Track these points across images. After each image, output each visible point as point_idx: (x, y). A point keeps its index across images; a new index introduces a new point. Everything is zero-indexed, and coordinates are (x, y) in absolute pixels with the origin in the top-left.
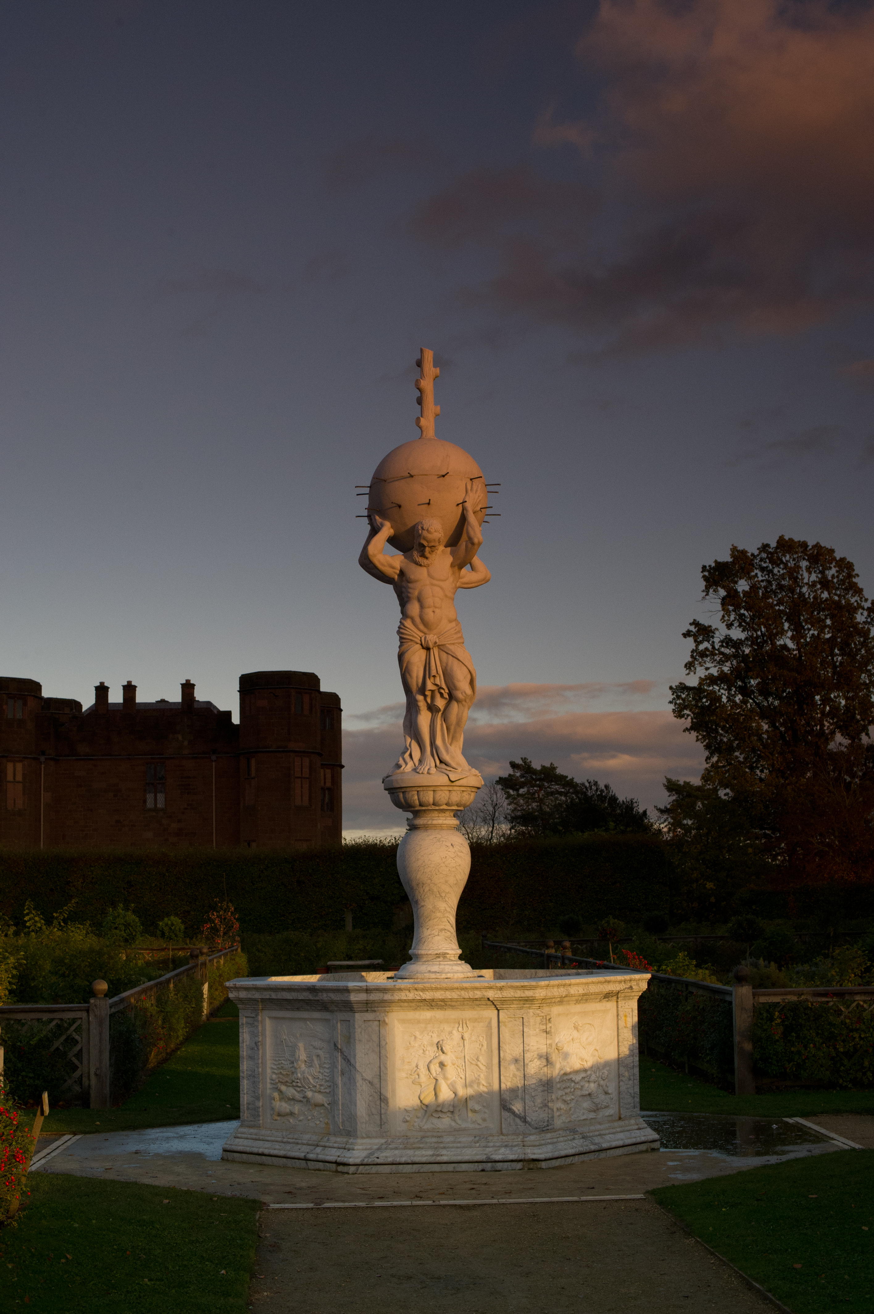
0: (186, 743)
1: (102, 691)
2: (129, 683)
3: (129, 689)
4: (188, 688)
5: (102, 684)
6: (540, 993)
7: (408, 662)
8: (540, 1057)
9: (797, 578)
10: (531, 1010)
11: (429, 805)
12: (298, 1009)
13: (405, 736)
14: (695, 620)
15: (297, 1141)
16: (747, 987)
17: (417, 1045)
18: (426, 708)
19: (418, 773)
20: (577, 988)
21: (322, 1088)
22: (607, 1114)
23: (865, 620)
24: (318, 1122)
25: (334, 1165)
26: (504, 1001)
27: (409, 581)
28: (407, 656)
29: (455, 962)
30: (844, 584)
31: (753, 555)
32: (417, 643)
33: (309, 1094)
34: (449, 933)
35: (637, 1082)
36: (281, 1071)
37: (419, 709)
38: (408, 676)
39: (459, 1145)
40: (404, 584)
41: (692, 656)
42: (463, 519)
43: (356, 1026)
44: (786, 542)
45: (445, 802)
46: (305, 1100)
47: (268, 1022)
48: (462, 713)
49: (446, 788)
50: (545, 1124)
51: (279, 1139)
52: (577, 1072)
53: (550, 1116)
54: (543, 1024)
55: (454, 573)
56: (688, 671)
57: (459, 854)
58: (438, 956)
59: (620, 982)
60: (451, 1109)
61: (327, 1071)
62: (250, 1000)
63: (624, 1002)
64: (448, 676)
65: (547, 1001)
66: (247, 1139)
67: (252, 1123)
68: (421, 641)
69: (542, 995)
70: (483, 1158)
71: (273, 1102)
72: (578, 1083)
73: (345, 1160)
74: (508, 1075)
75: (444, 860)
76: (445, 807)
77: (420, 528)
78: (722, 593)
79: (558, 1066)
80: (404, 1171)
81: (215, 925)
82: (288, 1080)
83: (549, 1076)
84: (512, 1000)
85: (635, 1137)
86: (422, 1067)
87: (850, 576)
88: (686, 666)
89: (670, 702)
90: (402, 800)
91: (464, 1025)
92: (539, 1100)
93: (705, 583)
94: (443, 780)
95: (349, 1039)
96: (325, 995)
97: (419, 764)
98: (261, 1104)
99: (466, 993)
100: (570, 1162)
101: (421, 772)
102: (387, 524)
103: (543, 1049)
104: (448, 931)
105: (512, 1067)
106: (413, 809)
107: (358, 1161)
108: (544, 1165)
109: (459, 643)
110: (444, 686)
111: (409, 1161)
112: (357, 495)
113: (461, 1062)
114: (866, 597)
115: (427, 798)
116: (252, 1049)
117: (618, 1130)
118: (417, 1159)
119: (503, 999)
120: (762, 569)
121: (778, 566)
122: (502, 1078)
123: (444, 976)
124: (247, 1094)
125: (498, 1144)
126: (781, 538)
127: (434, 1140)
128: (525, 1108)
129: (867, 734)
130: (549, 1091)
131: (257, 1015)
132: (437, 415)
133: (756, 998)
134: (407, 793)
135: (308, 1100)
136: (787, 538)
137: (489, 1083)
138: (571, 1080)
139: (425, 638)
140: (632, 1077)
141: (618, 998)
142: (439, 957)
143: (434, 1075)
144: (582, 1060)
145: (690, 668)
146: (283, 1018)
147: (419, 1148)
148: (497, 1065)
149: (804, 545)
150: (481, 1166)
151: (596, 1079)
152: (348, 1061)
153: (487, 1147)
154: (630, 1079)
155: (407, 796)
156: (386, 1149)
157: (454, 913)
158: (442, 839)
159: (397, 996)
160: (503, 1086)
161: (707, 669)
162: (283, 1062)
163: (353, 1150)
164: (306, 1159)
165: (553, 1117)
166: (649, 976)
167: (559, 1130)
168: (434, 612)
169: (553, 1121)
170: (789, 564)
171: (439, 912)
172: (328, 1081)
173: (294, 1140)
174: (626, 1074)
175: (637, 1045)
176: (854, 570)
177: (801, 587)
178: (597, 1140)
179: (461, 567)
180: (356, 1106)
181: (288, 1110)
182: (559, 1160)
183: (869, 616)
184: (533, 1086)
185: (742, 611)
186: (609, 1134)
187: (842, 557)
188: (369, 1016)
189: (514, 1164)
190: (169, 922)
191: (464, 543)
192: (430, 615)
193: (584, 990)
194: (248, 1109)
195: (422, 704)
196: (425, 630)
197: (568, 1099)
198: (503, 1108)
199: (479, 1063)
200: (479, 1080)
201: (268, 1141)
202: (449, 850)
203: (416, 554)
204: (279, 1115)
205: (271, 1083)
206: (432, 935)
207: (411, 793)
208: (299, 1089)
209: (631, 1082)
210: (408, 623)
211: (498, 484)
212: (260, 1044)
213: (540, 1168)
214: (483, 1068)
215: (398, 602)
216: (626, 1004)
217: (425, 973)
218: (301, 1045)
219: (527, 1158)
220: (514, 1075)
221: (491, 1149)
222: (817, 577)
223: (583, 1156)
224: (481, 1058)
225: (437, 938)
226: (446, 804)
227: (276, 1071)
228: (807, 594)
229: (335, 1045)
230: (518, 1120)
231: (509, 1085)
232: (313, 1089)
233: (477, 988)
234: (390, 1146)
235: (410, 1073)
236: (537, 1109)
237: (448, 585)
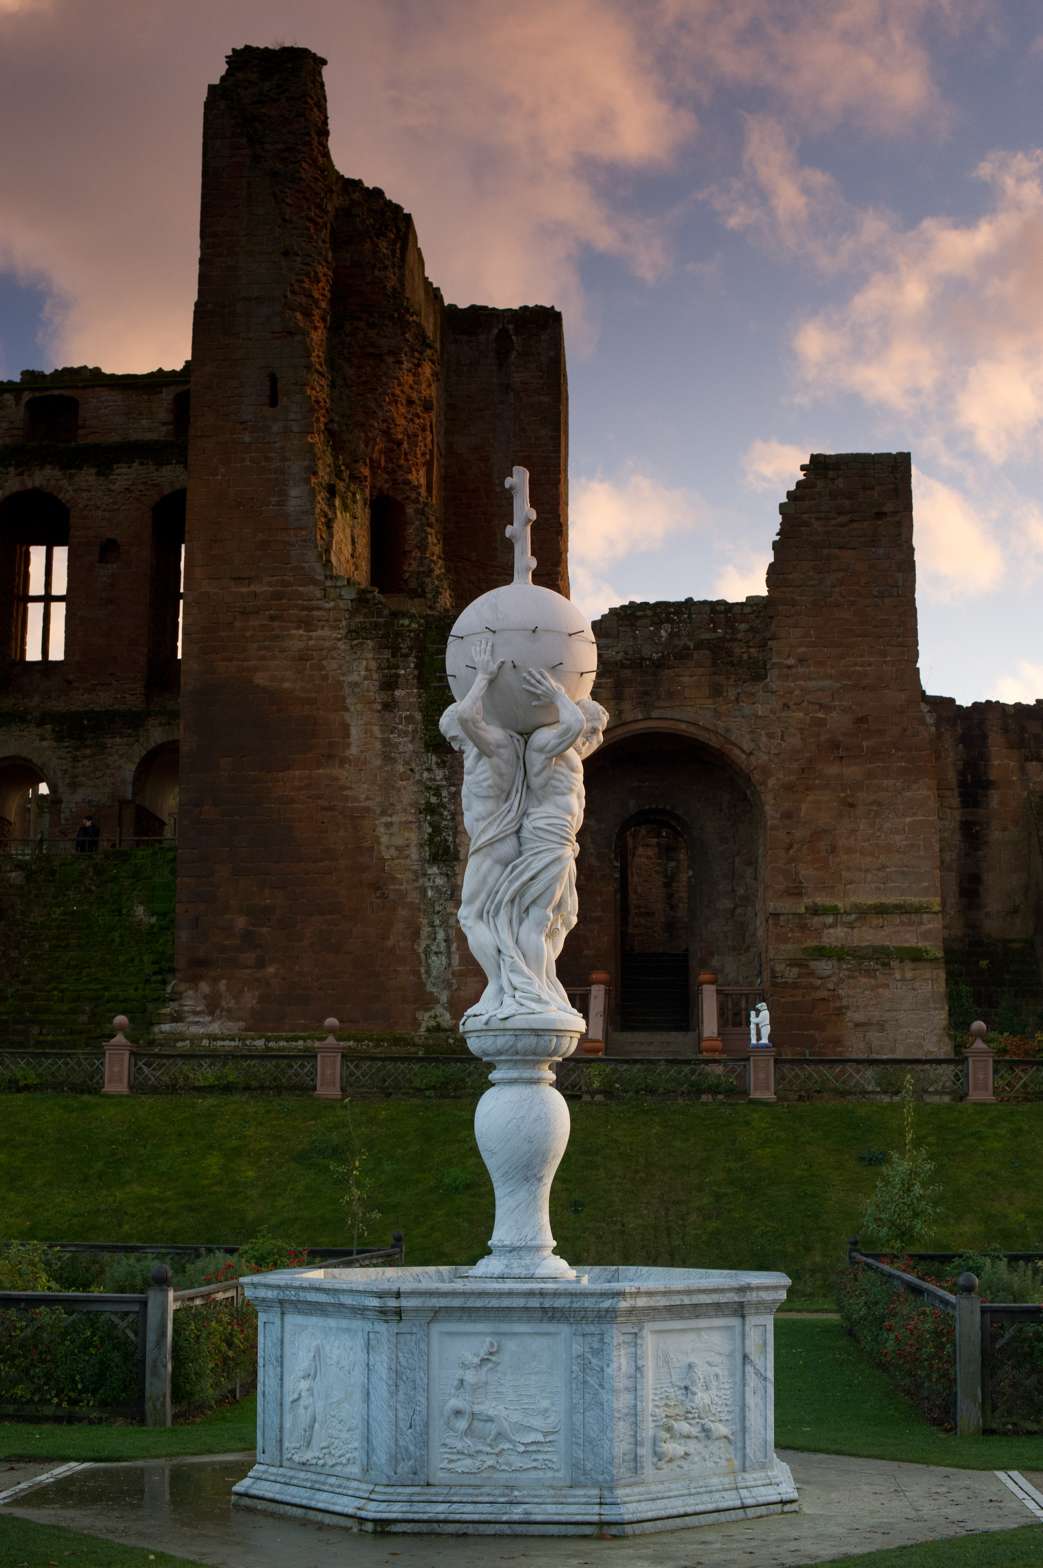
61: (728, 1392)
67: (632, 1480)
146: (670, 1330)
227: (659, 1403)
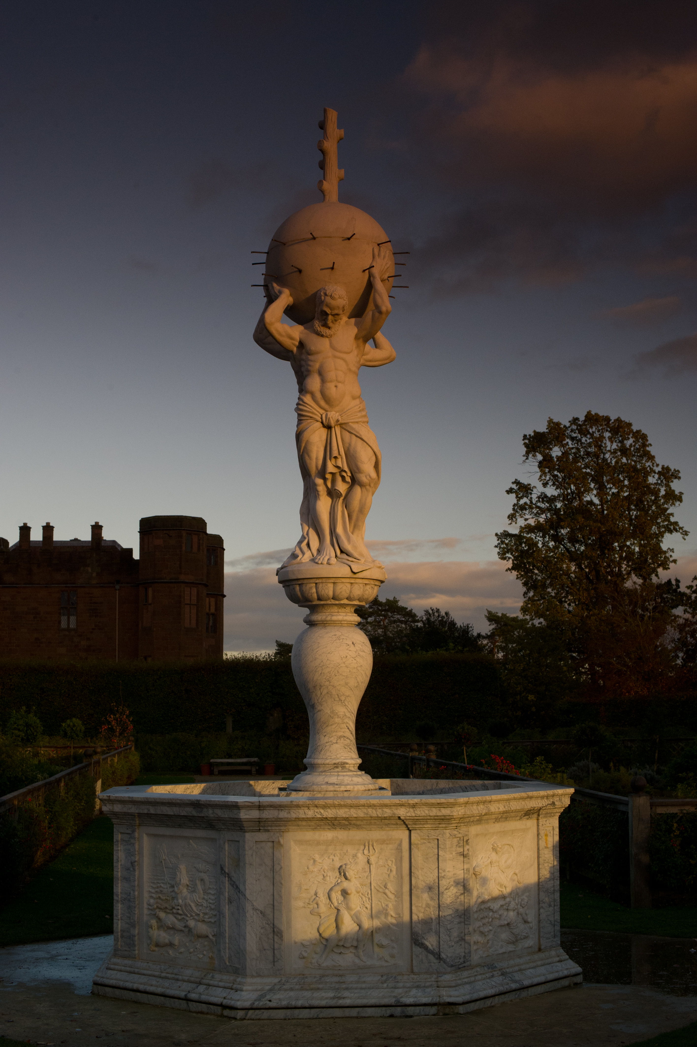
0: (94, 575)
1: (25, 530)
2: (48, 524)
3: (48, 529)
4: (97, 529)
5: (25, 524)
6: (458, 812)
7: (307, 442)
8: (457, 883)
9: (601, 446)
10: (448, 831)
11: (329, 599)
12: (180, 826)
13: (301, 525)
14: (516, 480)
15: (177, 977)
16: (644, 797)
17: (316, 870)
18: (326, 493)
19: (317, 563)
20: (497, 805)
21: (207, 917)
22: (526, 945)
23: (656, 482)
24: (202, 956)
25: (219, 1008)
26: (417, 820)
27: (309, 353)
28: (306, 435)
29: (355, 773)
30: (639, 452)
31: (565, 426)
32: (317, 421)
33: (192, 923)
34: (349, 741)
35: (558, 908)
36: (160, 895)
37: (318, 494)
38: (307, 457)
39: (364, 986)
40: (304, 357)
41: (514, 509)
42: (370, 286)
43: (247, 848)
44: (593, 416)
45: (346, 595)
46: (187, 930)
47: (146, 839)
48: (366, 499)
49: (348, 580)
50: (462, 960)
51: (157, 973)
52: (494, 899)
53: (467, 951)
54: (460, 847)
55: (358, 346)
56: (510, 522)
57: (361, 653)
58: (336, 765)
59: (542, 797)
60: (355, 944)
61: (213, 897)
62: (125, 814)
63: (545, 819)
64: (350, 456)
65: (465, 820)
66: (121, 971)
67: (127, 953)
68: (322, 418)
69: (460, 813)
70: (392, 1001)
71: (150, 930)
72: (496, 912)
73: (232, 1003)
74: (420, 905)
75: (344, 660)
76: (346, 602)
77: (322, 294)
78: (540, 457)
79: (475, 893)
80: (301, 1016)
81: (112, 727)
82: (168, 906)
83: (466, 905)
84: (425, 820)
85: (557, 972)
86: (322, 895)
87: (644, 445)
88: (509, 517)
89: (496, 547)
90: (299, 593)
91: (371, 848)
92: (455, 934)
93: (525, 449)
94: (344, 571)
95: (238, 862)
96: (210, 811)
97: (317, 554)
98: (137, 932)
99: (374, 811)
100: (489, 1005)
101: (320, 562)
102: (286, 292)
103: (460, 875)
104: (348, 738)
105: (425, 896)
106: (310, 603)
107: (247, 1004)
108: (461, 1009)
109: (364, 422)
110: (346, 468)
111: (307, 1005)
112: (253, 264)
113: (366, 889)
114: (657, 463)
115: (327, 591)
116: (128, 869)
117: (539, 963)
118: (315, 1003)
119: (416, 818)
120: (573, 439)
121: (586, 436)
122: (413, 908)
123: (343, 788)
124: (121, 919)
125: (408, 985)
126: (589, 413)
127: (336, 979)
128: (439, 942)
129: (657, 575)
130: (466, 923)
131: (134, 831)
132: (341, 180)
133: (654, 809)
134: (304, 585)
135: (190, 930)
136: (593, 413)
137: (399, 914)
138: (490, 909)
139: (326, 415)
140: (552, 903)
141: (539, 815)
142: (337, 767)
143: (336, 904)
144: (501, 885)
145: (512, 519)
146: (163, 836)
147: (318, 989)
148: (408, 893)
149: (607, 419)
150: (389, 1011)
151: (516, 907)
152: (237, 887)
153: (395, 988)
154: (550, 906)
155: (304, 588)
156: (279, 990)
157: (354, 718)
158: (342, 637)
159: (294, 814)
160: (415, 918)
161: (526, 520)
162: (162, 885)
163: (242, 990)
164: (187, 999)
165: (470, 952)
166: (572, 790)
167: (477, 966)
168: (336, 386)
169: (470, 956)
170: (595, 435)
171: (338, 717)
172: (213, 909)
173: (173, 976)
174: (547, 899)
175: (558, 867)
176: (647, 440)
177: (604, 454)
178: (517, 976)
179: (366, 340)
180: (245, 939)
181: (167, 941)
182: (478, 1003)
183: (659, 478)
184: (449, 918)
185: (556, 473)
186: (529, 969)
187: (638, 429)
188: (262, 836)
189: (428, 1009)
190: (71, 724)
191: (371, 313)
192: (332, 390)
193: (504, 807)
194: (122, 937)
195: (321, 489)
196: (326, 406)
197: (486, 930)
198: (415, 943)
199: (387, 891)
200: (387, 910)
201: (144, 975)
202: (350, 649)
203: (317, 324)
204: (157, 945)
205: (149, 909)
206: (331, 743)
207: (309, 586)
208: (180, 917)
209: (551, 909)
210: (307, 399)
211: (407, 253)
212: (136, 864)
213: (457, 1013)
214: (392, 896)
215: (295, 380)
216: (548, 821)
217: (322, 784)
218: (183, 867)
219: (442, 1001)
220: (428, 906)
221: (400, 991)
222: (617, 446)
223: (503, 996)
224: (389, 885)
225: (336, 746)
226: (347, 599)
227: (154, 895)
228: (609, 459)
229: (222, 869)
230: (431, 957)
231: (421, 916)
232: (196, 917)
233: (386, 806)
234: (284, 987)
235: (307, 901)
236: (453, 944)
237: (352, 358)
